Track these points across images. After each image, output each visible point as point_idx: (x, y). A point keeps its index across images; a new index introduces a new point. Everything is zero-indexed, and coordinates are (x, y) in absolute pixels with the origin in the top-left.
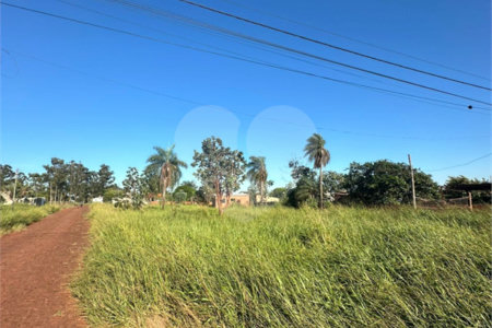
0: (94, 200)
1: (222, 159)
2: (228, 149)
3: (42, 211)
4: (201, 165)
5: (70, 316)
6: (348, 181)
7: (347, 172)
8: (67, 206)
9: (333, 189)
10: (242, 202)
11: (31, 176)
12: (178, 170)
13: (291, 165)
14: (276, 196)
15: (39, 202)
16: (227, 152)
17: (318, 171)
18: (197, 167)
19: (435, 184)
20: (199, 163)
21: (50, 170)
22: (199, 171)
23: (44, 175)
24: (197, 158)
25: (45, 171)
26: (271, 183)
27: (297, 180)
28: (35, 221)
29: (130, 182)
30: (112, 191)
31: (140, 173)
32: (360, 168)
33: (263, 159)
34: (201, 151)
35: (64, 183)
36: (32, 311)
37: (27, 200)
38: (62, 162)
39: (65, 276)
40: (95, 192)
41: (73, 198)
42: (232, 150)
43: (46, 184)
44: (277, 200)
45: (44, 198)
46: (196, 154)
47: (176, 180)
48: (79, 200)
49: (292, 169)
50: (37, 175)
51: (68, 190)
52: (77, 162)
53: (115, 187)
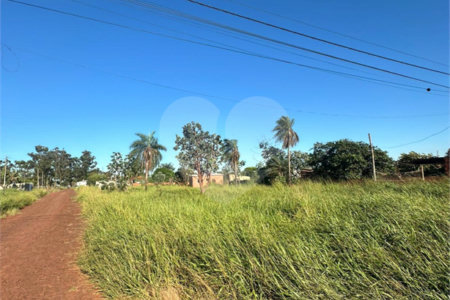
0: (78, 184)
1: (202, 142)
2: (207, 133)
3: (31, 195)
4: (183, 149)
5: (84, 291)
6: (314, 160)
7: (312, 152)
8: (54, 190)
9: (298, 167)
10: (218, 181)
11: (17, 163)
12: (158, 153)
13: (261, 146)
14: (247, 175)
15: (27, 187)
16: (207, 136)
17: (286, 151)
18: (179, 151)
19: (390, 159)
20: (180, 147)
21: (35, 157)
22: (181, 154)
23: (29, 162)
24: (179, 142)
25: (31, 159)
26: (243, 164)
27: (266, 160)
28: (27, 205)
29: (115, 165)
30: (95, 175)
31: (124, 157)
32: (323, 147)
33: (236, 141)
34: (182, 136)
35: (49, 169)
36: (48, 288)
37: (14, 186)
38: (47, 149)
39: (70, 254)
40: (79, 176)
41: (58, 183)
42: (210, 134)
43: (32, 171)
44: (248, 178)
45: (31, 183)
46: (178, 138)
47: (157, 163)
48: (65, 185)
49: (262, 149)
50: (23, 162)
51: (53, 175)
52: (61, 149)
53: (98, 171)
